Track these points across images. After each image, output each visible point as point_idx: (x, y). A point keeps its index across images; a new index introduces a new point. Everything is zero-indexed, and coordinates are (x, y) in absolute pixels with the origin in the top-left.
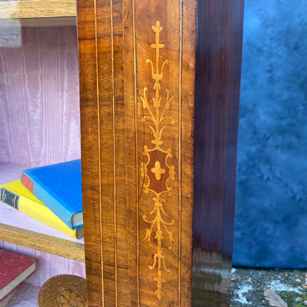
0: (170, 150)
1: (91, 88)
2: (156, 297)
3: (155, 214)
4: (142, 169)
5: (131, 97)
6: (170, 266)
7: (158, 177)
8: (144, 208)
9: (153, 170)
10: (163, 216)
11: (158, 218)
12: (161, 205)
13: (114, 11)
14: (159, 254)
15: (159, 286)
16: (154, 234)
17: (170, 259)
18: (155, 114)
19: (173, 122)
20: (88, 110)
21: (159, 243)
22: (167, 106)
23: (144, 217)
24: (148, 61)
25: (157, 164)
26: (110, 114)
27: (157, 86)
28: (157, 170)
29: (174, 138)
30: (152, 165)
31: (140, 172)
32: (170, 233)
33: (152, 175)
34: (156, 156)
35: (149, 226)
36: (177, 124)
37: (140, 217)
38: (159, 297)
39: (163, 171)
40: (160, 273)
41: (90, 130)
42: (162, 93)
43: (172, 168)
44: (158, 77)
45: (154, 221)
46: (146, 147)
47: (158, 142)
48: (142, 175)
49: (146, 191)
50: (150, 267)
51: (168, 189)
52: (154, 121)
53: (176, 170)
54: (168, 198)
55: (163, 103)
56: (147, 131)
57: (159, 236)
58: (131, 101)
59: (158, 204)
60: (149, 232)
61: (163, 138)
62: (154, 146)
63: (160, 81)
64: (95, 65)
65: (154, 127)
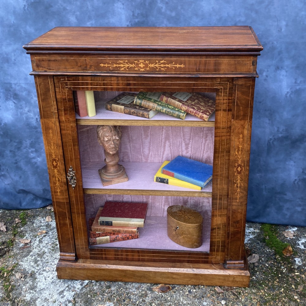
0: (243, 164)
1: (218, 149)
2: (237, 202)
3: (238, 180)
4: (235, 169)
5: (232, 151)
6: (241, 192)
7: (239, 171)
8: (234, 179)
9: (238, 169)
10: (240, 180)
11: (239, 181)
12: (240, 177)
13: (227, 130)
14: (239, 190)
15: (238, 198)
16: (237, 185)
17: (242, 191)
18: (239, 155)
19: (244, 157)
20: (217, 155)
21: (239, 187)
22: (243, 153)
23: (235, 181)
24: (238, 143)
25: (239, 167)
26: (224, 155)
27: (240, 149)
28: (239, 169)
29: (244, 161)
30: (238, 168)
31: (234, 170)
32: (242, 184)
33: (237, 170)
34: (239, 165)
35: (236, 183)
36: (245, 157)
37: (233, 181)
38: (238, 201)
39: (241, 169)
40: (238, 195)
41: (217, 160)
42: (242, 151)
43: (243, 168)
44: (240, 147)
45: (237, 182)
46: (236, 164)
47: (240, 162)
48: (235, 171)
49: (236, 175)
50: (236, 194)
51: (242, 173)
52: (239, 157)
53: (245, 169)
54: (242, 175)
55: (242, 153)
56: (237, 160)
57: (239, 185)
58: (232, 153)
59: (239, 177)
60: (236, 185)
61: (241, 161)
62: (239, 163)
63: (241, 148)
64: (220, 143)
65: (239, 158)
